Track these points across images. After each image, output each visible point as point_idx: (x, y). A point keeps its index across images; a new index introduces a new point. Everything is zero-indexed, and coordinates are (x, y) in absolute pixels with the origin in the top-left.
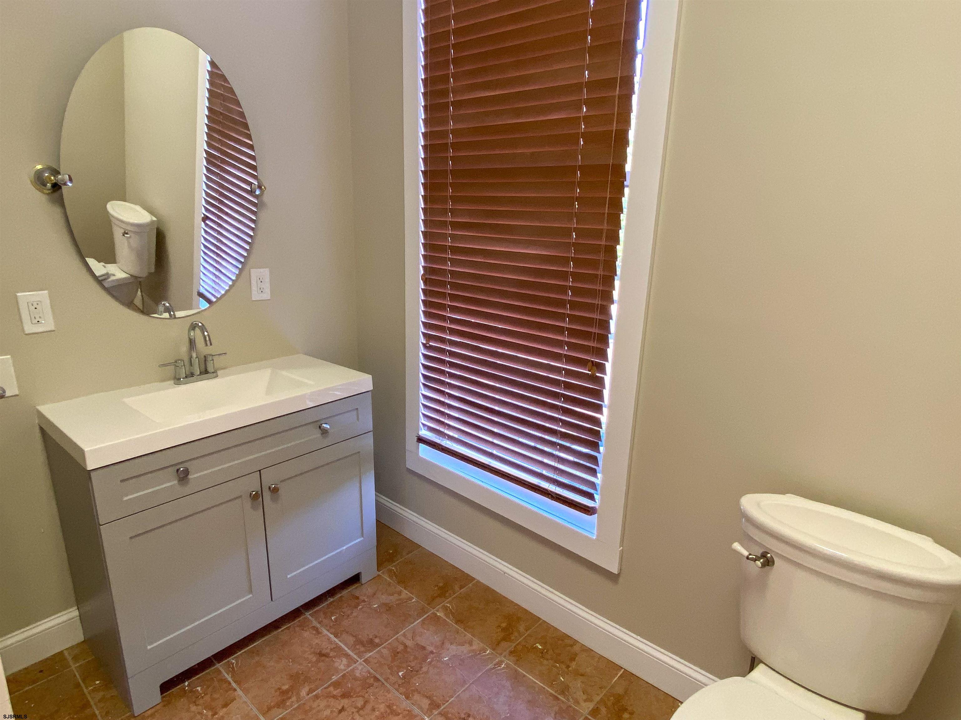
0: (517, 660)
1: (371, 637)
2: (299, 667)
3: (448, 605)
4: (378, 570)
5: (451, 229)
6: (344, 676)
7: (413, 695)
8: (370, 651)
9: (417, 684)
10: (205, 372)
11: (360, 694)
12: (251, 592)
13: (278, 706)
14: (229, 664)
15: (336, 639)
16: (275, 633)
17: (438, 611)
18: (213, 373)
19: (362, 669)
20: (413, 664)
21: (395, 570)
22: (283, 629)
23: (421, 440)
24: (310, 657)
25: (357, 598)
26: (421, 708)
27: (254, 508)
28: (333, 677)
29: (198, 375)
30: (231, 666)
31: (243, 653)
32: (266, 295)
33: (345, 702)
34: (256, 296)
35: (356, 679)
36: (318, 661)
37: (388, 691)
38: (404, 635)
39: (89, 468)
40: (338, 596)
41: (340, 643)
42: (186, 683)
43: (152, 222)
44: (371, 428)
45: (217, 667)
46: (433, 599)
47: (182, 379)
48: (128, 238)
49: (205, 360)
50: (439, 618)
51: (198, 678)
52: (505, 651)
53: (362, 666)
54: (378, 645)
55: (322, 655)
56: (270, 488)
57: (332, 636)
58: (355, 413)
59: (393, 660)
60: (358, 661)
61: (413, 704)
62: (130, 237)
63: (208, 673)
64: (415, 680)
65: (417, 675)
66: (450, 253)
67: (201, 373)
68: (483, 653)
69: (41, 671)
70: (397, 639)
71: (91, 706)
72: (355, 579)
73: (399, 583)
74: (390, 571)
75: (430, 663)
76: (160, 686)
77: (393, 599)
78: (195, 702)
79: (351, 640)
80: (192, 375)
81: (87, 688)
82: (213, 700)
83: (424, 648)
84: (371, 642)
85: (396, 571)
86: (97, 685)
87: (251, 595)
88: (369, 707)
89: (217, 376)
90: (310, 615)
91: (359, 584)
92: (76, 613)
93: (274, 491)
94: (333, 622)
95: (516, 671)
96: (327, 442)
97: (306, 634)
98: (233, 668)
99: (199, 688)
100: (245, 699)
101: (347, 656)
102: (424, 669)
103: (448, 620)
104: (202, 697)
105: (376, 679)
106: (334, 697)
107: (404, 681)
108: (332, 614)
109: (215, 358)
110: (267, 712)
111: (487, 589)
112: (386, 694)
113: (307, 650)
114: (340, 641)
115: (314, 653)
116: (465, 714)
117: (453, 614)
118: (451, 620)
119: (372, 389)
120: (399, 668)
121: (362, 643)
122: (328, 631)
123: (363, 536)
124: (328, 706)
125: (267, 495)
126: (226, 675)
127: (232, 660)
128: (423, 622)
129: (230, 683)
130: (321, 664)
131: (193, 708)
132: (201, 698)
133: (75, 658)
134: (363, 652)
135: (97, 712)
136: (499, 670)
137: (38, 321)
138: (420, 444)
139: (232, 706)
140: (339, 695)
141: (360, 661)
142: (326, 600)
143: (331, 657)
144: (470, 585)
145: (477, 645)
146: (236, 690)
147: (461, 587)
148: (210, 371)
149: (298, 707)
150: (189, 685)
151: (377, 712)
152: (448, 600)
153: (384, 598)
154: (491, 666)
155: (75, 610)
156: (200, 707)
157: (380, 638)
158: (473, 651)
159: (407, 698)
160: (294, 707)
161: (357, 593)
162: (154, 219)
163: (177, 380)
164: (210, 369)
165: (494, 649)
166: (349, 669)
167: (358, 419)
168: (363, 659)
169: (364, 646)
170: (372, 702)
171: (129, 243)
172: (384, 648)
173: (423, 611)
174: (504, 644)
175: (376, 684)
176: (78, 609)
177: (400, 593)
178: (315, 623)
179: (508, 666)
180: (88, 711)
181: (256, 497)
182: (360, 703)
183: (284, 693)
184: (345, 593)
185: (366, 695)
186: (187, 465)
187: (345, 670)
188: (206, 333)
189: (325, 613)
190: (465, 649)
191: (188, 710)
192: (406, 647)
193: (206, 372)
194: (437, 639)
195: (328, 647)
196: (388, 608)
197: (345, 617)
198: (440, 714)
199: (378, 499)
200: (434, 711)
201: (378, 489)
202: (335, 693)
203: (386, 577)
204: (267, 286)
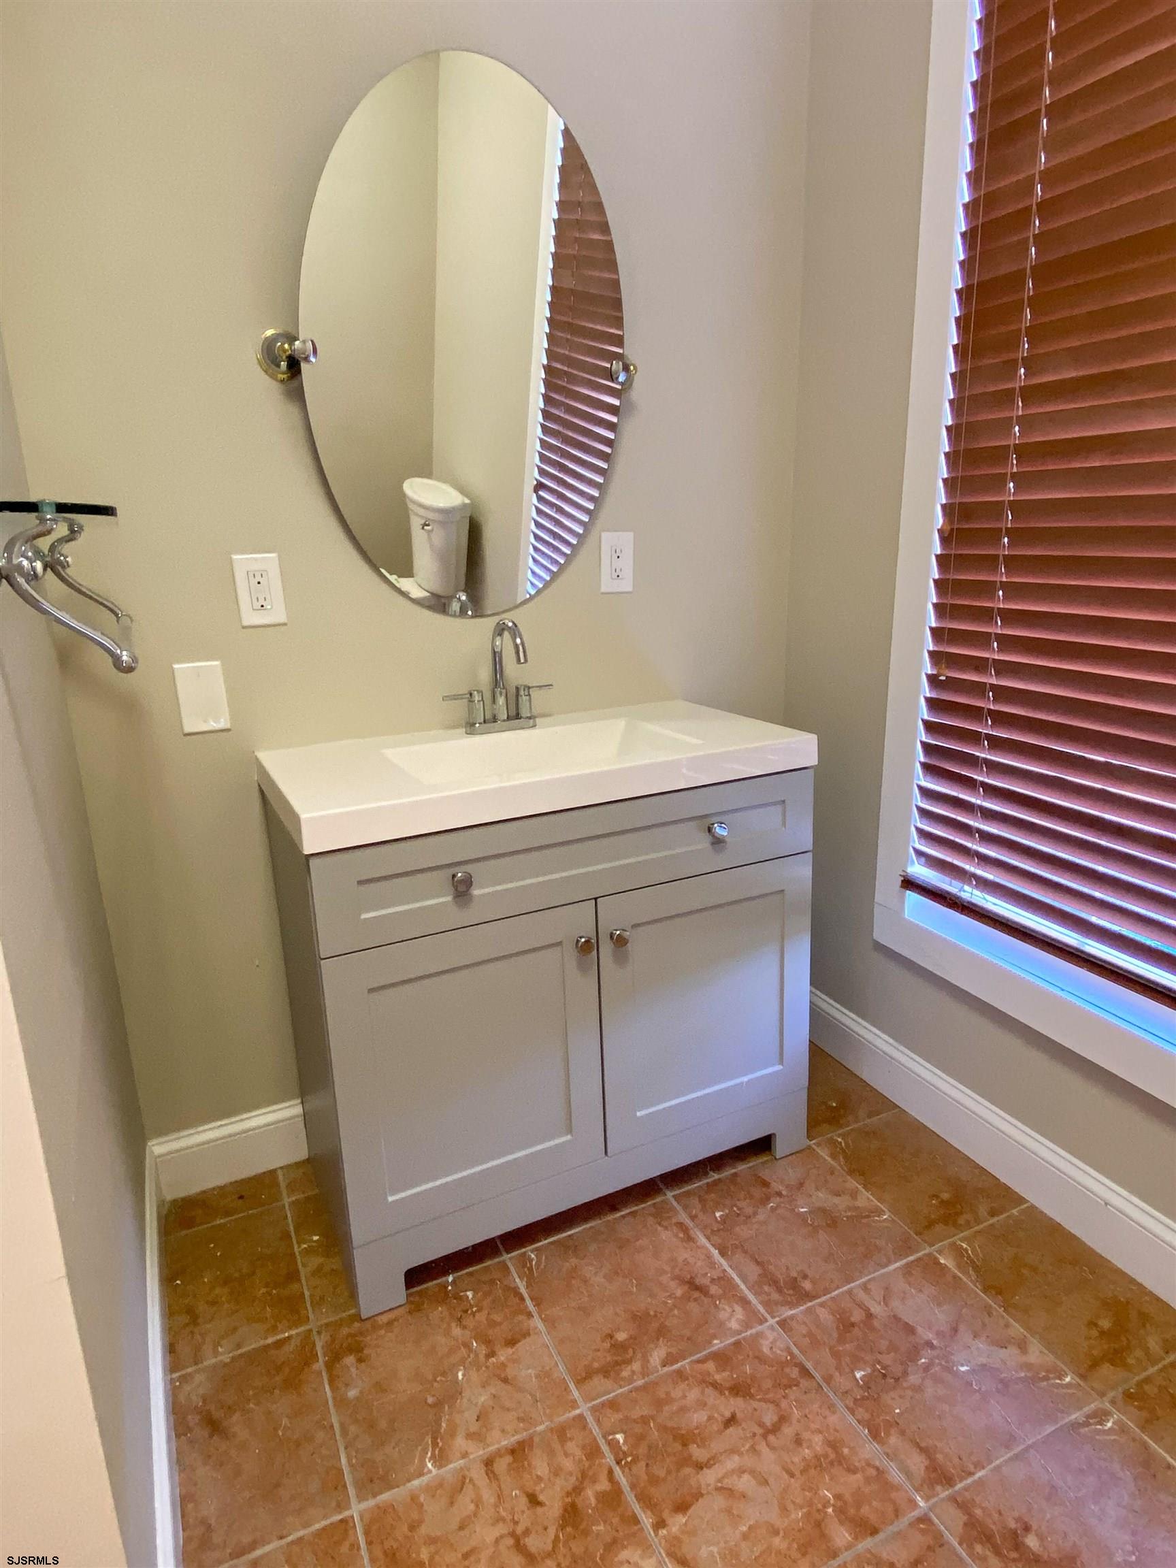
0: (1147, 1421)
1: (794, 1274)
2: (649, 1300)
3: (965, 1246)
4: (810, 1136)
5: (1023, 406)
6: (737, 1344)
7: (888, 1434)
8: (792, 1305)
9: (897, 1411)
10: (515, 716)
11: (770, 1396)
12: (569, 1130)
13: (606, 1372)
14: (524, 1260)
15: (722, 1261)
16: (611, 1217)
17: (940, 1252)
18: (530, 718)
19: (774, 1341)
20: (887, 1359)
21: (843, 1144)
22: (623, 1213)
23: (909, 884)
24: (673, 1284)
25: (765, 1184)
26: (908, 1474)
27: (583, 968)
28: (715, 1342)
29: (504, 721)
30: (528, 1265)
31: (551, 1243)
32: (626, 585)
33: (736, 1405)
34: (607, 585)
35: (760, 1359)
36: (686, 1298)
37: (832, 1407)
38: (865, 1287)
39: (307, 851)
40: (728, 1172)
41: (729, 1270)
42: (450, 1279)
43: (465, 505)
44: (809, 845)
45: (504, 1262)
46: (930, 1225)
47: (477, 725)
48: (429, 532)
49: (518, 695)
50: (943, 1268)
51: (471, 1274)
52: (1113, 1388)
53: (775, 1334)
54: (809, 1296)
55: (693, 1285)
56: (612, 935)
57: (715, 1252)
58: (779, 808)
59: (841, 1340)
60: (766, 1320)
61: (888, 1455)
62: (432, 530)
63: (487, 1269)
64: (893, 1399)
65: (894, 1388)
66: (1015, 462)
67: (509, 718)
68: (1053, 1378)
69: (241, 1197)
70: (850, 1292)
71: (299, 1280)
72: (763, 1145)
73: (851, 1172)
74: (832, 1142)
75: (927, 1368)
76: (406, 1273)
77: (840, 1203)
78: (460, 1320)
79: (753, 1271)
80: (495, 719)
81: (299, 1243)
82: (492, 1324)
83: (910, 1330)
84: (794, 1284)
85: (845, 1146)
86: (315, 1242)
87: (569, 1137)
88: (788, 1431)
89: (535, 726)
90: (673, 1196)
91: (770, 1157)
92: (298, 1110)
93: (620, 942)
94: (718, 1222)
95: (1145, 1446)
96: (721, 861)
97: (665, 1235)
98: (530, 1269)
99: (470, 1294)
100: (546, 1339)
101: (744, 1302)
102: (914, 1379)
103: (965, 1279)
104: (474, 1314)
105: (805, 1372)
106: (715, 1385)
107: (866, 1394)
108: (718, 1206)
109: (533, 693)
110: (585, 1379)
111: (1055, 1229)
112: (827, 1413)
113: (667, 1268)
114: (731, 1267)
115: (682, 1281)
116: (1017, 1522)
117: (976, 1269)
118: (971, 1281)
119: (817, 763)
120: (856, 1362)
121: (775, 1283)
122: (708, 1238)
123: (781, 1062)
124: (702, 1404)
125: (606, 948)
126: (517, 1280)
127: (530, 1251)
128: (907, 1270)
129: (522, 1299)
130: (693, 1307)
131: (457, 1331)
132: (471, 1314)
133: (291, 1188)
134: (776, 1303)
135: (307, 1293)
136: (1099, 1432)
137: (262, 606)
138: (908, 892)
139: (523, 1345)
140: (728, 1385)
141: (772, 1321)
142: (706, 1174)
143: (712, 1296)
144: (1015, 1212)
145: (1037, 1354)
146: (533, 1316)
147: (993, 1213)
148: (523, 715)
149: (644, 1388)
150: (454, 1281)
151: (807, 1451)
152: (962, 1235)
153: (822, 1198)
154: (1076, 1416)
155: (296, 1105)
156: (467, 1332)
157: (813, 1282)
158: (1028, 1366)
159: (875, 1435)
160: (635, 1384)
161: (765, 1174)
162: (467, 501)
163: (470, 727)
164: (525, 712)
165: (1083, 1377)
166: (749, 1333)
167: (784, 824)
168: (777, 1319)
169: (780, 1290)
170: (794, 1421)
171: (430, 538)
172: (822, 1305)
173: (905, 1247)
174: (1106, 1369)
175: (804, 1383)
176: (302, 1103)
177: (854, 1195)
178: (683, 1217)
179: (1122, 1429)
180: (295, 1287)
181: (586, 947)
182: (769, 1418)
183: (619, 1347)
184: (742, 1167)
185: (784, 1404)
186: (469, 868)
187: (739, 1332)
188: (518, 641)
189: (702, 1200)
190: (1010, 1355)
191: (447, 1333)
192: (870, 1315)
193: (518, 716)
194: (942, 1316)
195: (707, 1274)
196: (829, 1220)
197: (742, 1218)
198: (953, 1499)
199: (815, 999)
200: (939, 1488)
201: (818, 980)
202: (718, 1377)
203: (824, 1153)
204: (627, 565)
